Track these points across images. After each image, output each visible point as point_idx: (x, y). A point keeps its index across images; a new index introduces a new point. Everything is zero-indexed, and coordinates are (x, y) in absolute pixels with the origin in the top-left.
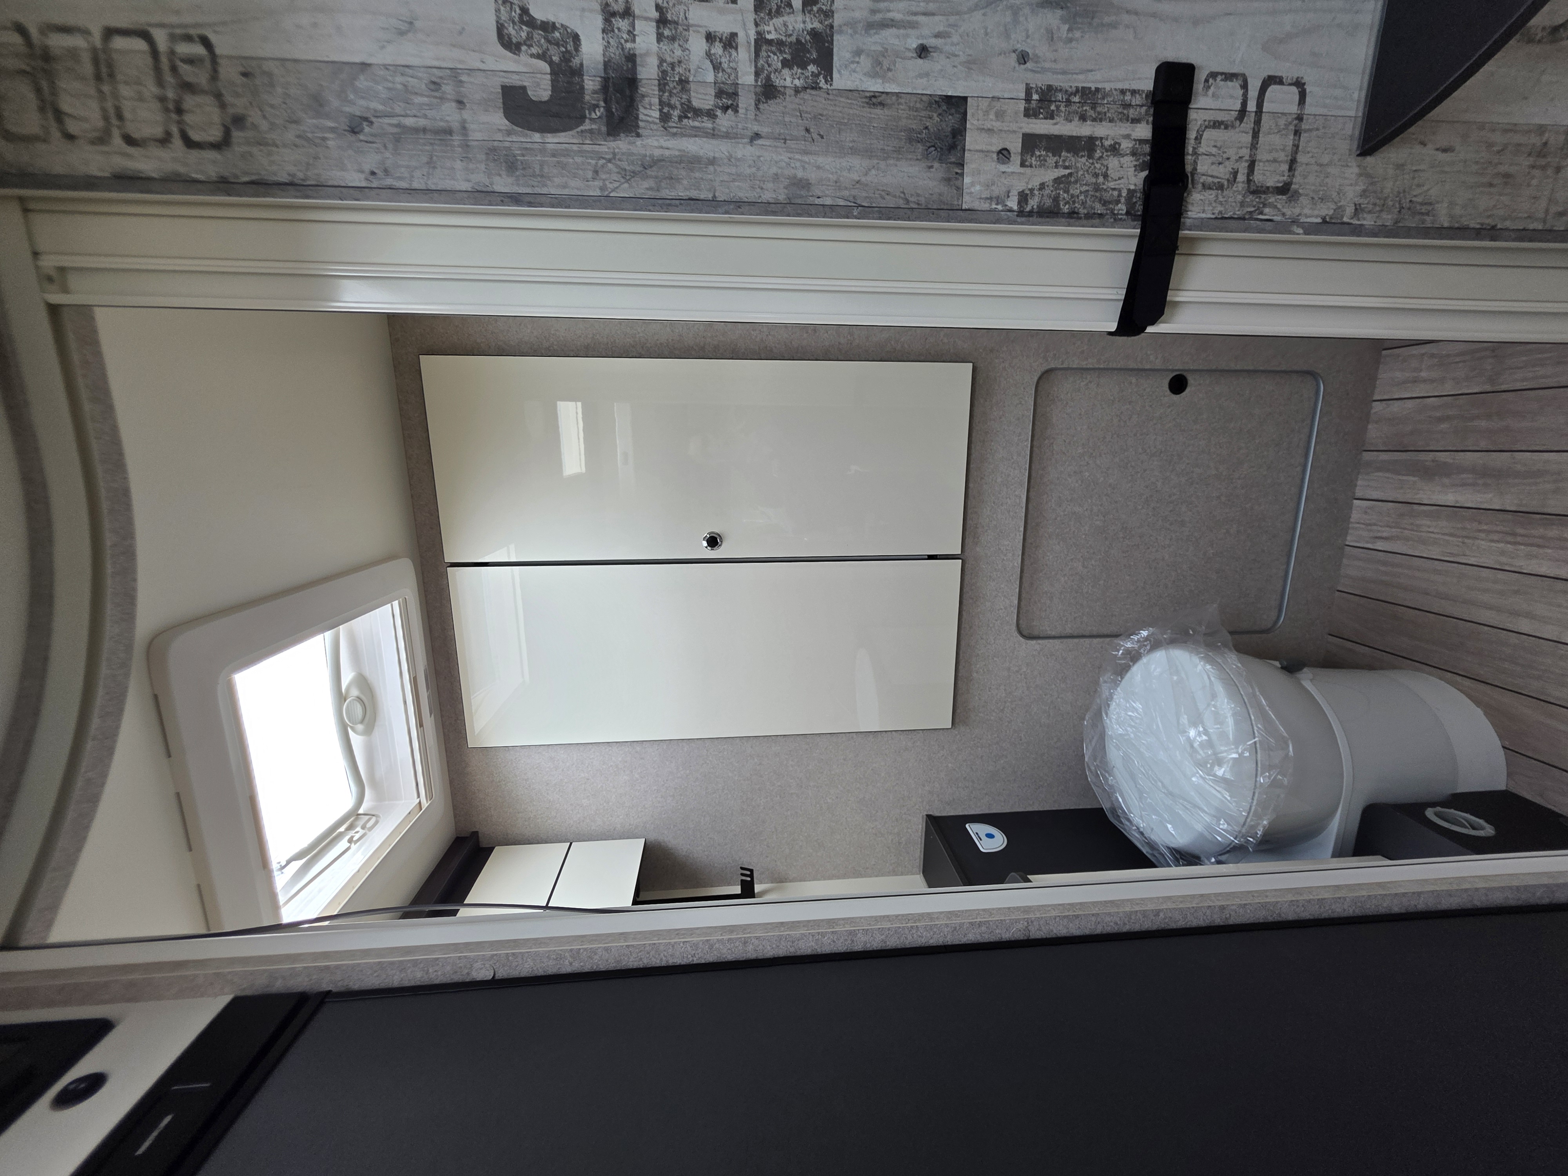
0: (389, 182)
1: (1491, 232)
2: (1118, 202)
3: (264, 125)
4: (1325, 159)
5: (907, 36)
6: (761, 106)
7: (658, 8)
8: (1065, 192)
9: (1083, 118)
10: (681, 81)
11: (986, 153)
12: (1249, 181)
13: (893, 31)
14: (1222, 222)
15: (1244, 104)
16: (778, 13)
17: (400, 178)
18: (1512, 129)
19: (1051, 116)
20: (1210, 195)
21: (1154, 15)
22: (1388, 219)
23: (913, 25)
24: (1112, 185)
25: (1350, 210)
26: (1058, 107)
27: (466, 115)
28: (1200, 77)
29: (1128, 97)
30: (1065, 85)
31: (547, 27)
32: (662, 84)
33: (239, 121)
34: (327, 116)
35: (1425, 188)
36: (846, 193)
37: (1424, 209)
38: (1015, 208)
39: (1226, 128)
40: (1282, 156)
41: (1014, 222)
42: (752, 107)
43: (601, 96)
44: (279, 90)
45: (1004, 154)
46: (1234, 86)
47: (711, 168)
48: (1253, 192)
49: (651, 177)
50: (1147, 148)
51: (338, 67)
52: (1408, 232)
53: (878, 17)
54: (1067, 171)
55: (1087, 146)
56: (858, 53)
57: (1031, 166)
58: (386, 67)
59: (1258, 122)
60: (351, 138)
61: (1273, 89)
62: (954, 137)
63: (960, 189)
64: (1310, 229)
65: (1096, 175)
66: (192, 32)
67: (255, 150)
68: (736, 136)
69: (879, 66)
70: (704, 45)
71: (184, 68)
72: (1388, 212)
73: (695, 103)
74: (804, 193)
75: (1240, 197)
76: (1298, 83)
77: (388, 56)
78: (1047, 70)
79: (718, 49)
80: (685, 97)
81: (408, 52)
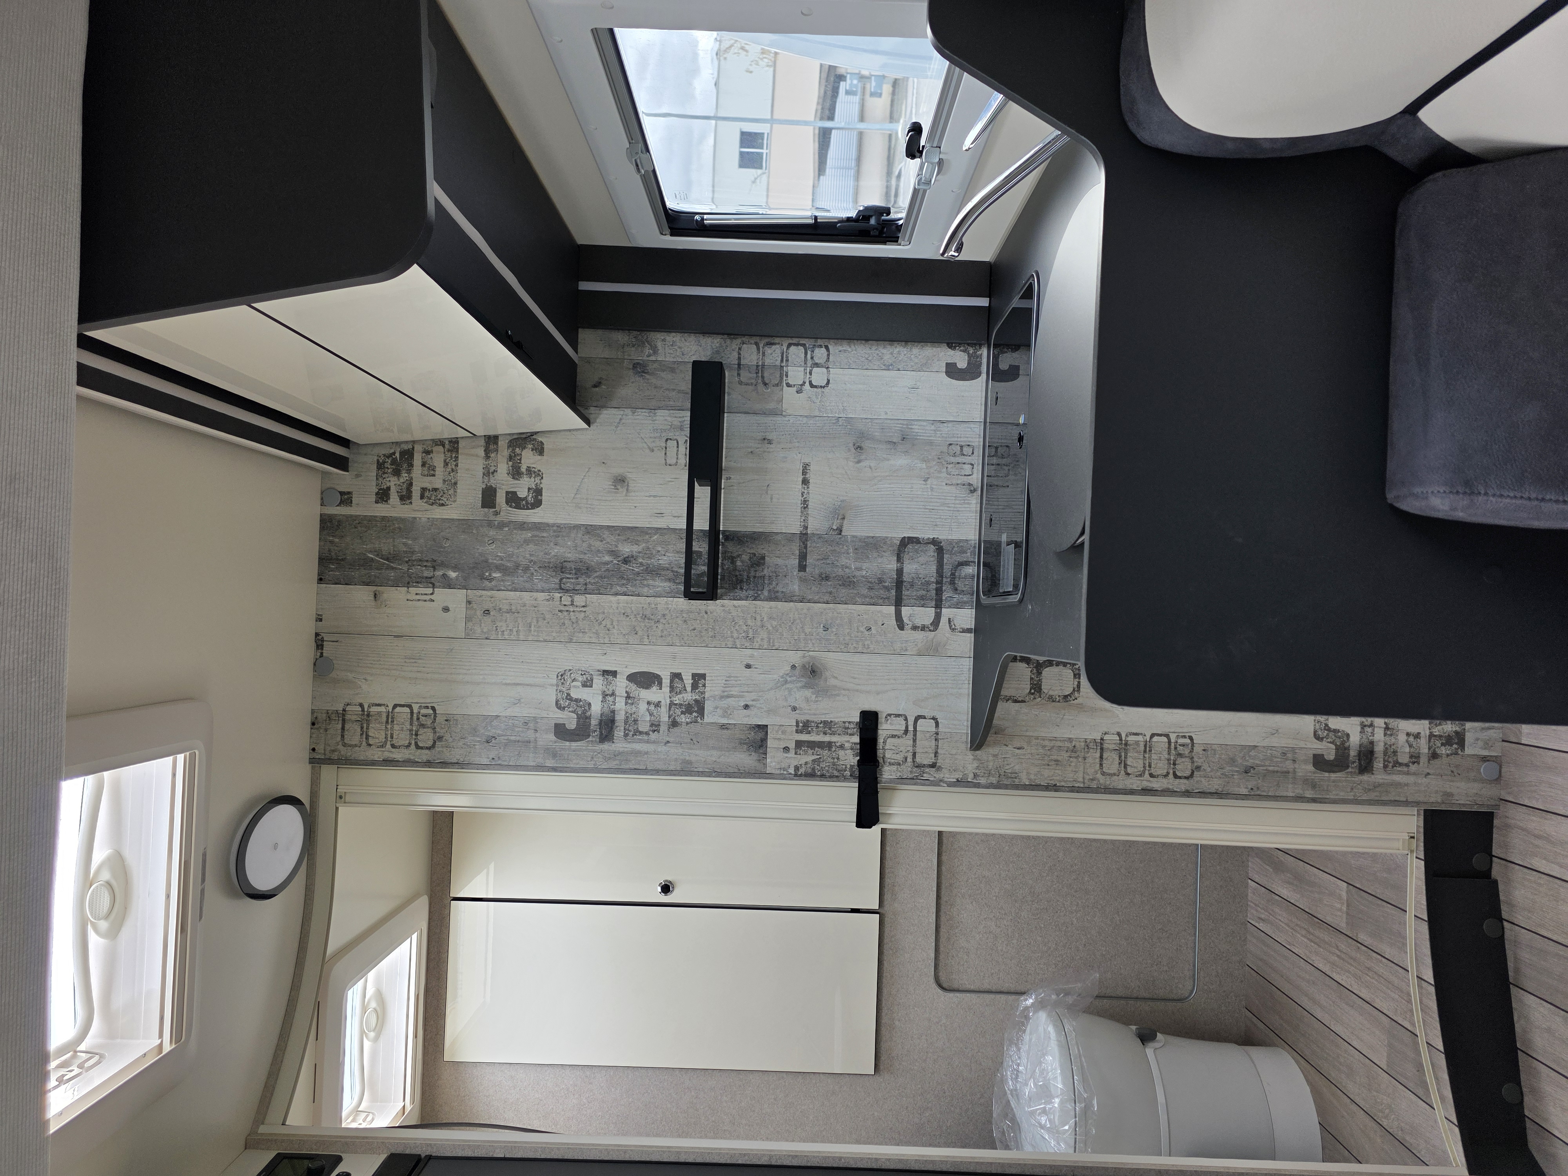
0: (499, 762)
1: (1055, 788)
2: (846, 770)
3: (451, 740)
4: (954, 752)
5: (739, 701)
6: (670, 730)
7: (627, 692)
8: (818, 766)
9: (825, 733)
10: (634, 720)
11: (778, 749)
12: (914, 762)
13: (733, 699)
14: (902, 780)
15: (907, 727)
16: (680, 693)
17: (504, 761)
19: (809, 733)
20: (894, 768)
21: (857, 691)
22: (994, 780)
23: (742, 697)
24: (842, 763)
25: (971, 776)
26: (812, 729)
27: (538, 735)
28: (882, 718)
29: (847, 725)
30: (816, 720)
31: (577, 701)
32: (626, 722)
33: (440, 739)
34: (478, 736)
35: (1012, 766)
36: (710, 766)
37: (1013, 775)
38: (793, 773)
39: (899, 737)
40: (930, 750)
41: (793, 779)
42: (667, 731)
43: (598, 727)
44: (459, 726)
45: (786, 749)
46: (901, 719)
47: (646, 756)
48: (917, 767)
49: (618, 760)
50: (858, 747)
51: (486, 717)
52: (1006, 787)
53: (726, 694)
54: (819, 757)
55: (829, 745)
56: (716, 708)
57: (800, 754)
58: (506, 717)
59: (915, 735)
60: (486, 745)
61: (920, 721)
62: (762, 741)
64: (950, 785)
65: (834, 759)
66: (430, 705)
67: (444, 750)
68: (658, 742)
69: (726, 713)
70: (646, 706)
71: (422, 719)
72: (993, 777)
73: (640, 729)
74: (689, 766)
75: (909, 769)
76: (934, 718)
77: (508, 713)
78: (806, 713)
79: (652, 707)
80: (636, 727)
81: (517, 711)
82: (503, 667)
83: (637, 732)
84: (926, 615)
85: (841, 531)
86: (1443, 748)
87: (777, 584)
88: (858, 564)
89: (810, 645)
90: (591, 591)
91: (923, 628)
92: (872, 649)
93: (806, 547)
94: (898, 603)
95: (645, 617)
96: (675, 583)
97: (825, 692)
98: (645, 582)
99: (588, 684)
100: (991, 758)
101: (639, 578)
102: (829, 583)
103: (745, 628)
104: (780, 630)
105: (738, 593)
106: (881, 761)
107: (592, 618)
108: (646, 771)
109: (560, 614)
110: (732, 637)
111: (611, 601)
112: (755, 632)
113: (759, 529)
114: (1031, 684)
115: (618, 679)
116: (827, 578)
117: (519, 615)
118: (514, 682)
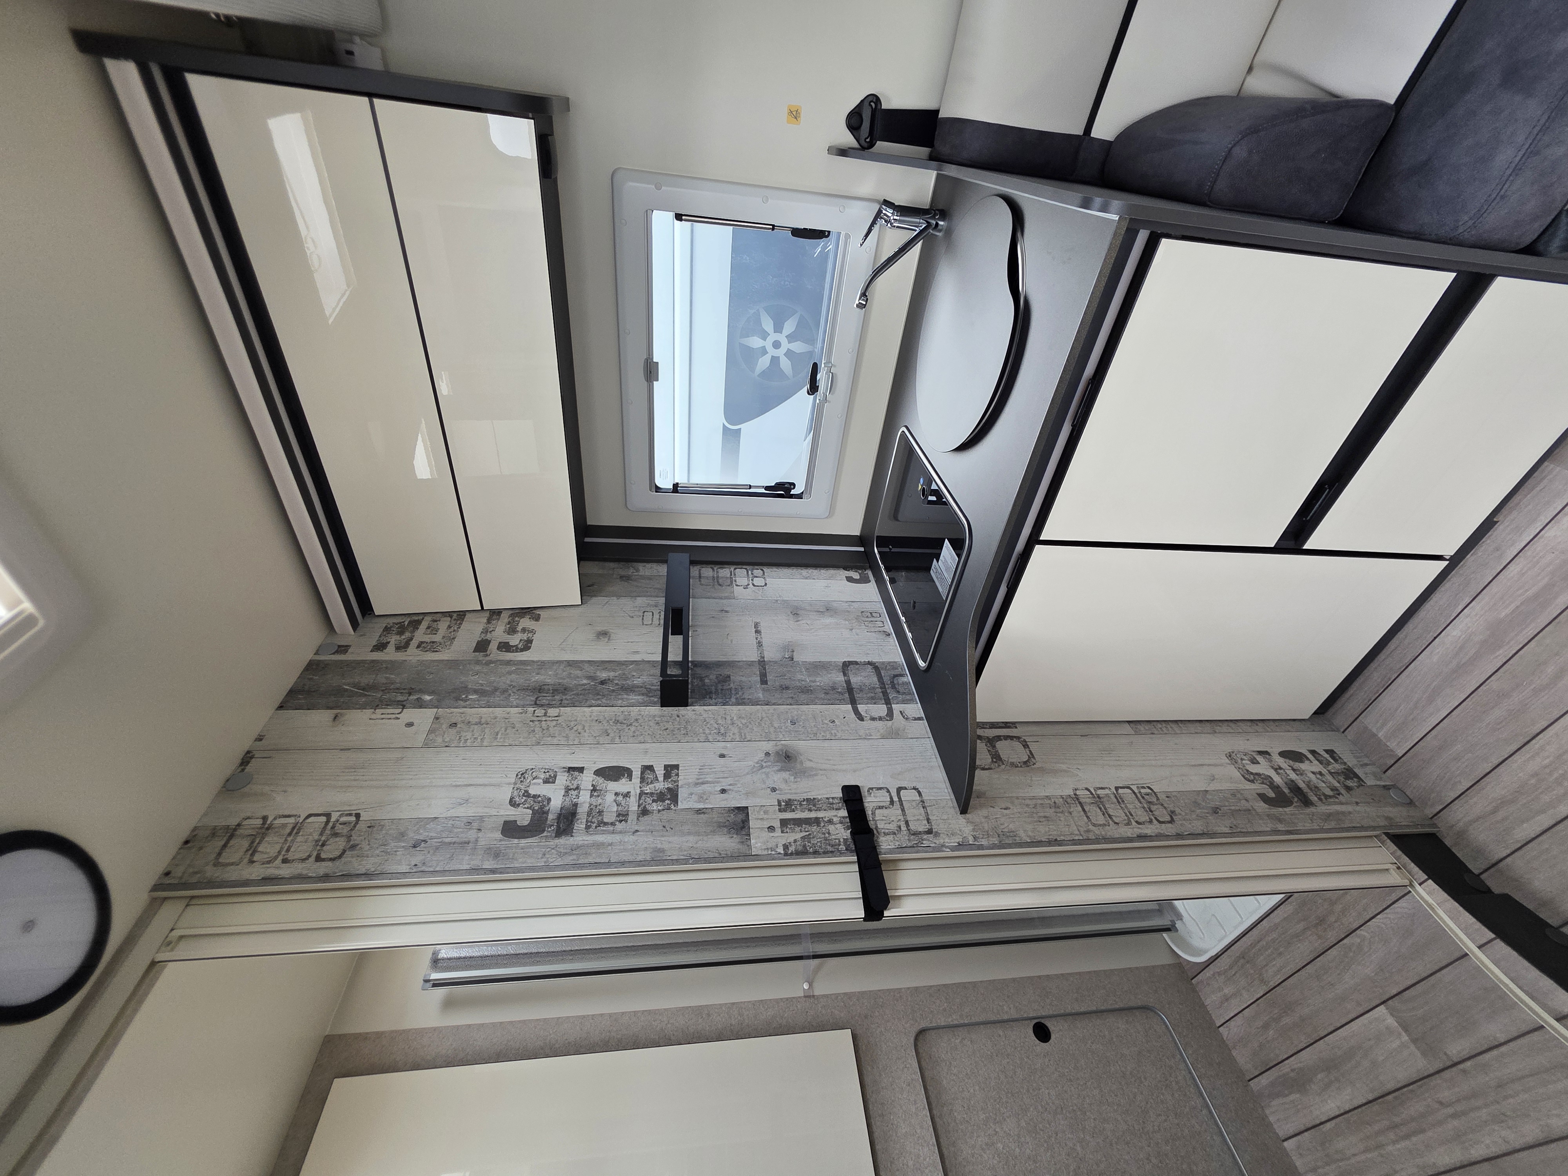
2: (840, 845)
3: (366, 848)
4: (945, 817)
5: (715, 786)
6: (640, 818)
7: (593, 785)
8: (808, 842)
9: (810, 810)
10: (599, 812)
11: (761, 829)
12: (908, 830)
13: (709, 785)
14: (902, 849)
15: (891, 798)
16: (652, 783)
17: (430, 866)
18: (1033, 798)
19: (793, 811)
20: (891, 837)
21: (834, 770)
22: (994, 841)
23: (718, 782)
24: (833, 837)
25: (971, 838)
26: (796, 807)
27: (480, 835)
28: (864, 792)
29: (831, 800)
30: (798, 798)
31: (535, 796)
32: (589, 814)
33: (353, 847)
34: (404, 841)
35: (1006, 825)
36: (685, 853)
37: (1012, 835)
38: (782, 852)
39: (886, 808)
40: (921, 818)
41: (783, 859)
42: (635, 820)
43: (556, 821)
44: (384, 832)
45: (771, 829)
46: (884, 792)
47: (610, 847)
48: (913, 835)
49: (575, 854)
50: (848, 820)
51: (421, 820)
52: (1010, 846)
53: (700, 781)
54: (808, 833)
55: (817, 821)
56: (691, 794)
57: (787, 832)
58: (447, 818)
59: (902, 805)
60: (412, 850)
61: (902, 792)
62: (743, 823)
63: (749, 846)
64: (953, 849)
65: (824, 834)
66: (354, 812)
67: (354, 860)
68: (625, 832)
69: (701, 798)
70: (614, 797)
71: (338, 827)
72: (993, 837)
73: (605, 820)
74: (661, 853)
75: (906, 838)
76: (914, 788)
77: (449, 814)
78: (787, 793)
79: (620, 798)
80: (600, 818)
81: (461, 812)
82: (455, 770)
83: (602, 823)
84: (881, 709)
85: (793, 659)
86: (1348, 781)
87: (743, 694)
88: (811, 679)
89: (781, 736)
90: (566, 705)
91: (880, 719)
92: (839, 736)
93: (765, 669)
94: (853, 702)
95: (617, 722)
96: (647, 696)
97: (803, 773)
98: (620, 697)
99: (550, 780)
100: (983, 820)
101: (614, 694)
102: (790, 691)
103: (716, 726)
104: (750, 726)
105: (708, 701)
106: (875, 832)
107: (564, 725)
108: (608, 863)
109: (531, 723)
110: (704, 733)
111: (584, 712)
112: (727, 729)
113: (722, 659)
114: (990, 755)
115: (584, 775)
116: (787, 688)
117: (488, 726)
118: (466, 783)
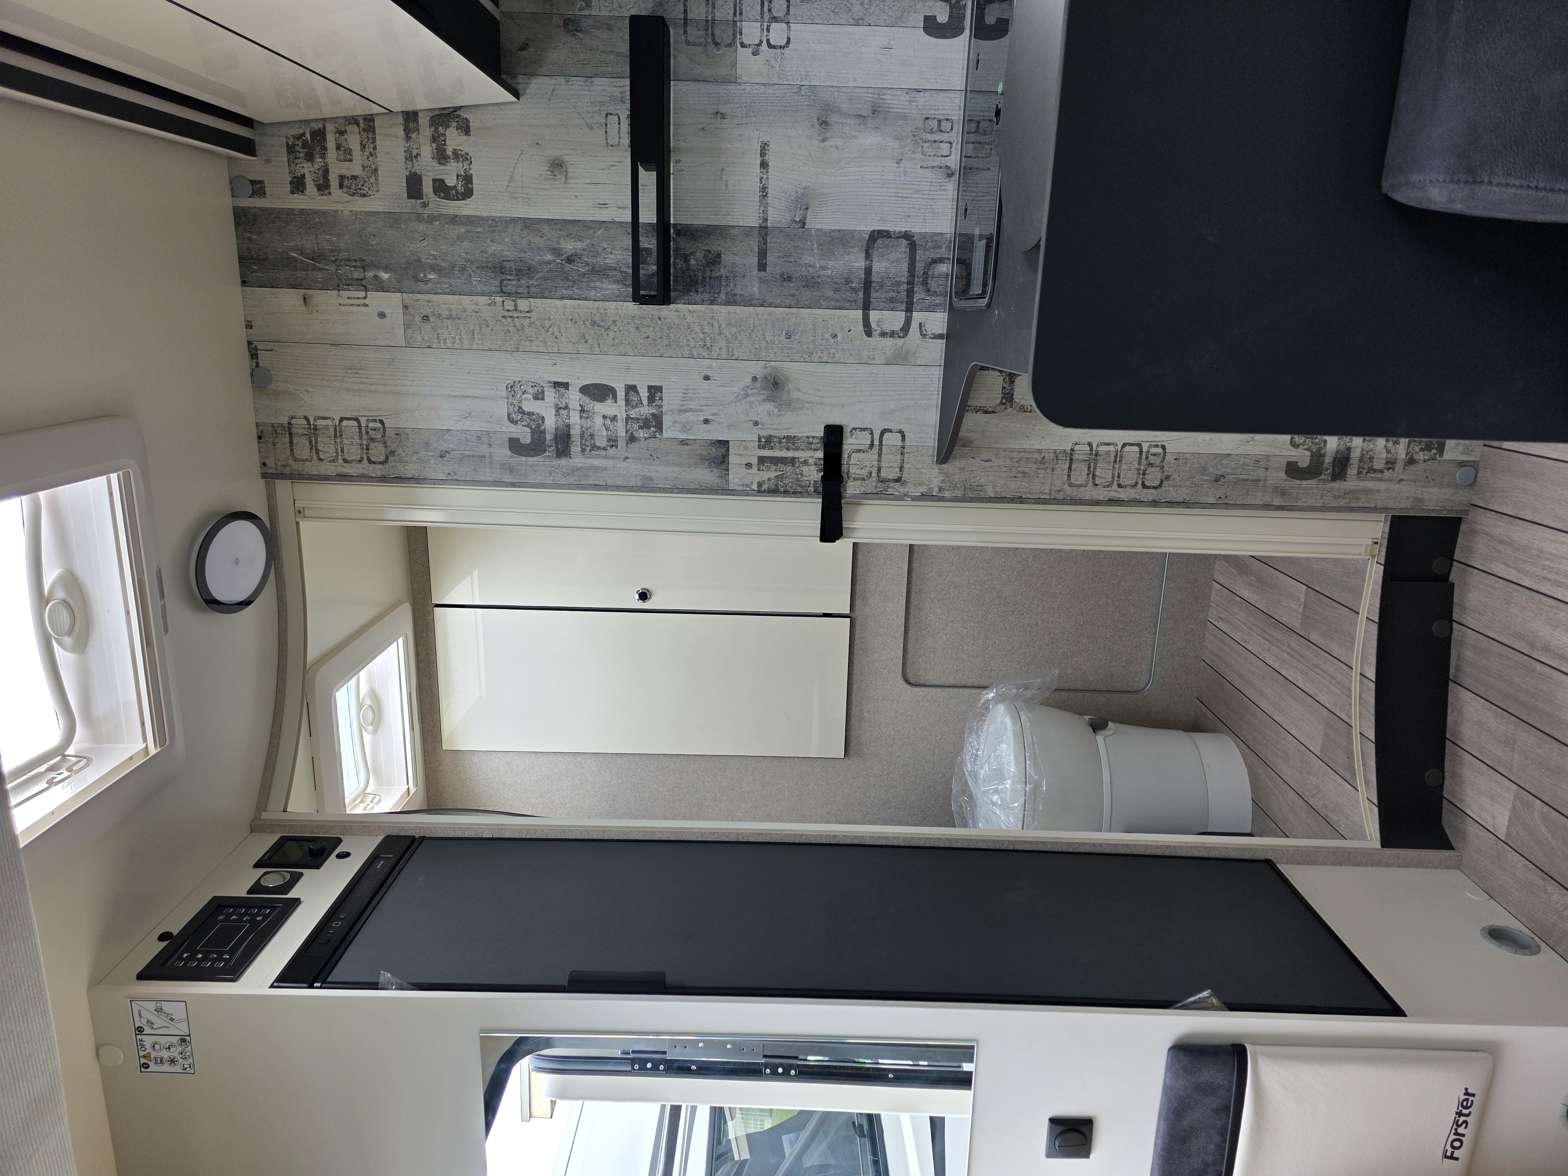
0: (456, 477)
1: (1021, 500)
2: (809, 486)
3: (403, 455)
4: (919, 465)
5: (699, 415)
6: (628, 445)
7: (580, 405)
9: (788, 449)
10: (591, 435)
11: (740, 465)
12: (878, 476)
13: (692, 413)
14: (866, 495)
15: (872, 441)
16: (636, 406)
17: (461, 476)
18: (1024, 451)
19: (772, 448)
20: (859, 483)
21: (821, 404)
22: (959, 493)
23: (701, 411)
24: (805, 478)
25: (936, 489)
26: (775, 444)
27: (492, 450)
28: (847, 432)
29: (811, 439)
30: (778, 435)
31: (530, 414)
32: (582, 437)
33: (392, 453)
34: (431, 451)
35: (978, 479)
36: (670, 483)
37: (979, 489)
38: (756, 489)
39: (864, 452)
40: (895, 465)
41: (756, 496)
42: (624, 446)
43: (554, 442)
44: (411, 440)
45: (749, 465)
46: (867, 433)
47: (605, 472)
48: (881, 482)
49: (577, 475)
50: (822, 462)
51: (437, 431)
52: (971, 500)
53: (684, 407)
54: (782, 473)
55: (793, 461)
56: (675, 422)
57: (763, 470)
58: (458, 431)
59: (880, 449)
60: (441, 459)
61: (886, 435)
62: (723, 458)
63: (727, 481)
64: (915, 499)
65: (797, 474)
66: (377, 418)
67: (398, 464)
68: (616, 458)
69: (685, 428)
70: (602, 420)
71: (371, 432)
72: (958, 490)
73: (597, 444)
74: (650, 482)
75: (874, 484)
76: (900, 432)
77: (459, 427)
78: (769, 428)
79: (608, 422)
80: (592, 442)
81: (468, 425)
82: (447, 378)
83: (594, 447)
84: (896, 319)
85: (804, 223)
86: (1421, 453)
87: (735, 286)
88: (823, 262)
89: (772, 355)
90: (535, 295)
91: (892, 334)
92: (837, 358)
93: (765, 243)
94: (866, 307)
95: (594, 323)
96: (624, 285)
97: (787, 405)
98: (592, 284)
99: (539, 396)
100: (957, 471)
101: (585, 280)
102: (792, 285)
103: (701, 335)
104: (739, 338)
105: (693, 296)
106: (845, 476)
107: (539, 325)
108: (606, 487)
109: (504, 320)
110: (689, 346)
111: (556, 306)
112: (713, 340)
113: (713, 221)
114: (1003, 393)
115: (570, 392)
116: (789, 279)
117: (461, 321)
118: (462, 394)
